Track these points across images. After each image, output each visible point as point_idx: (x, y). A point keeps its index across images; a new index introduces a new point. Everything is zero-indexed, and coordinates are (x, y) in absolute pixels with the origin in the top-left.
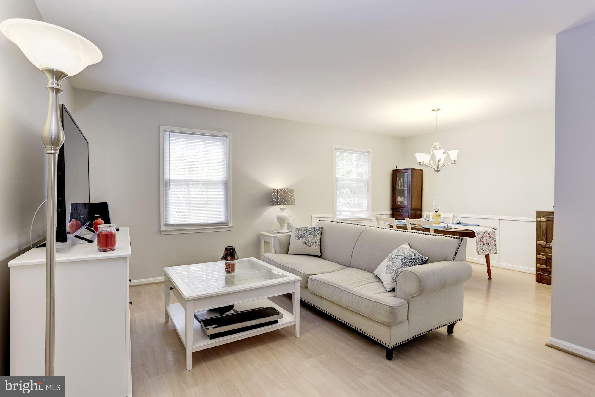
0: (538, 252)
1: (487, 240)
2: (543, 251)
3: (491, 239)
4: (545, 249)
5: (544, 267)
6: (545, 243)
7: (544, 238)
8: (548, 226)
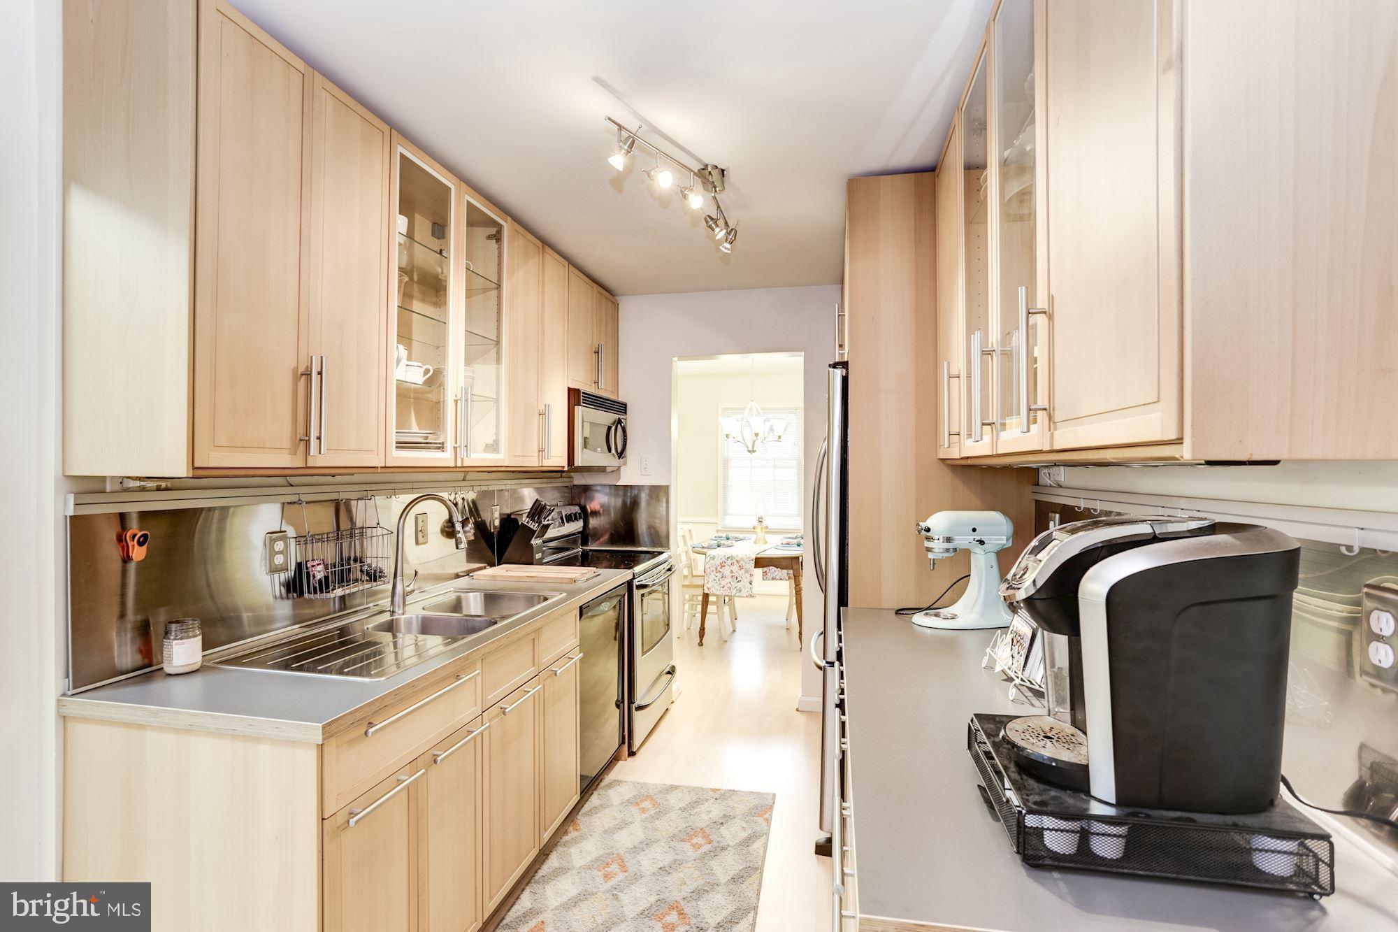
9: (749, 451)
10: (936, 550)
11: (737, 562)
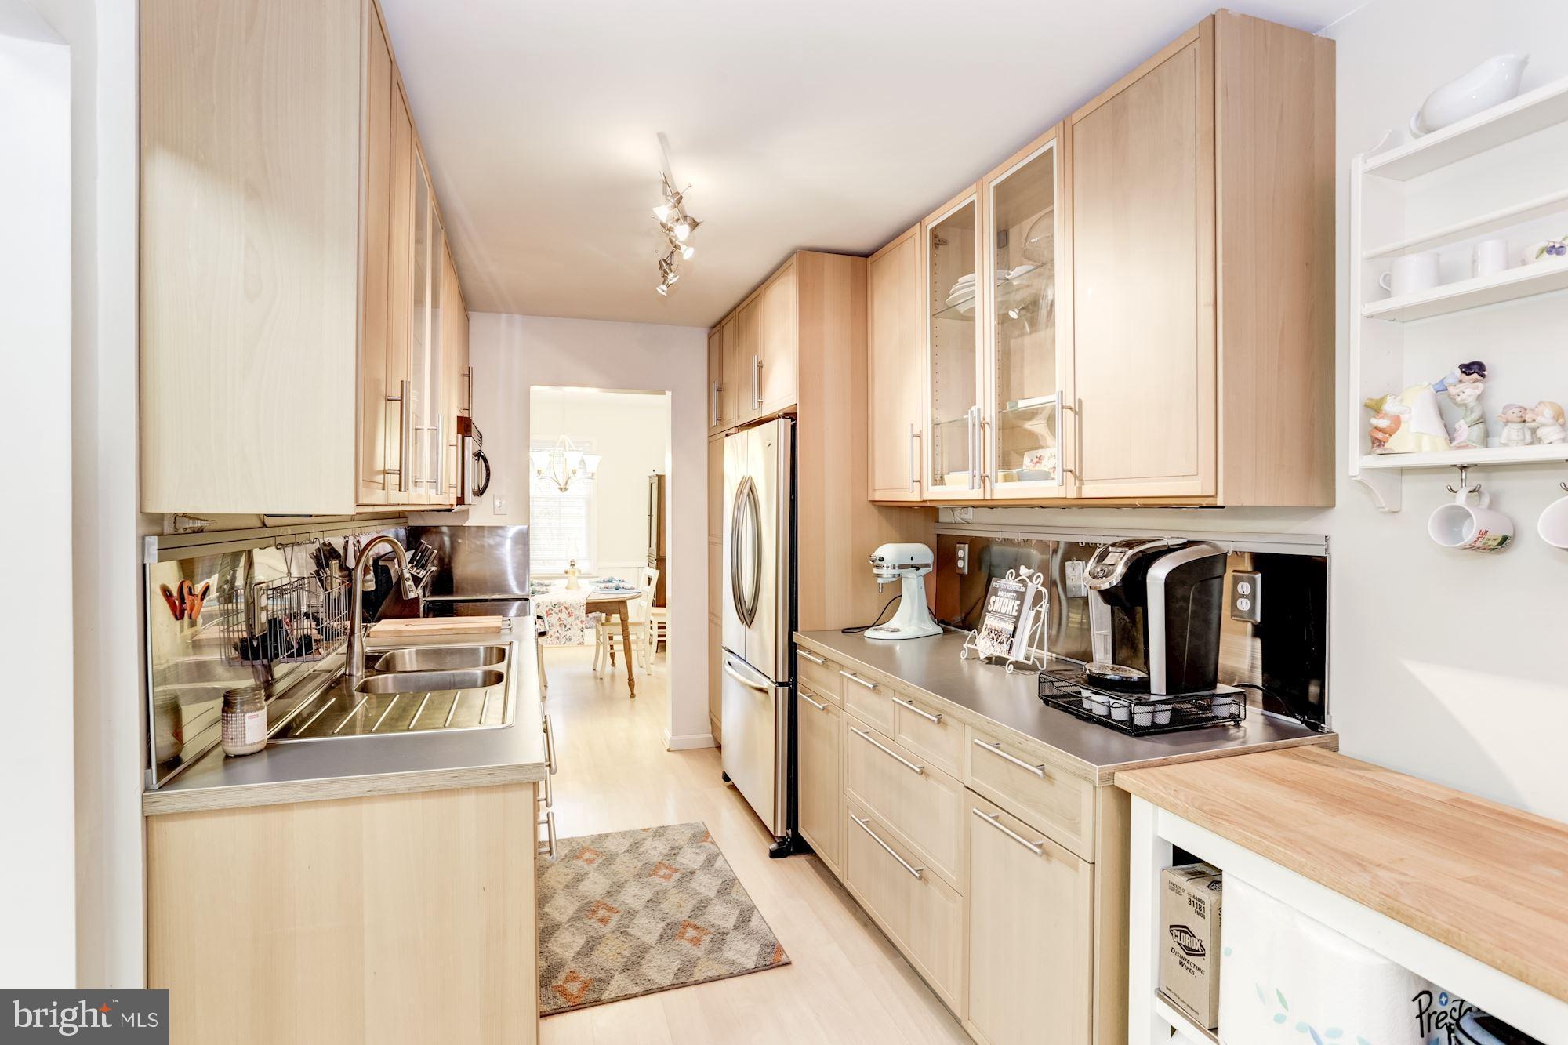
9: (561, 489)
10: (885, 576)
11: (566, 608)
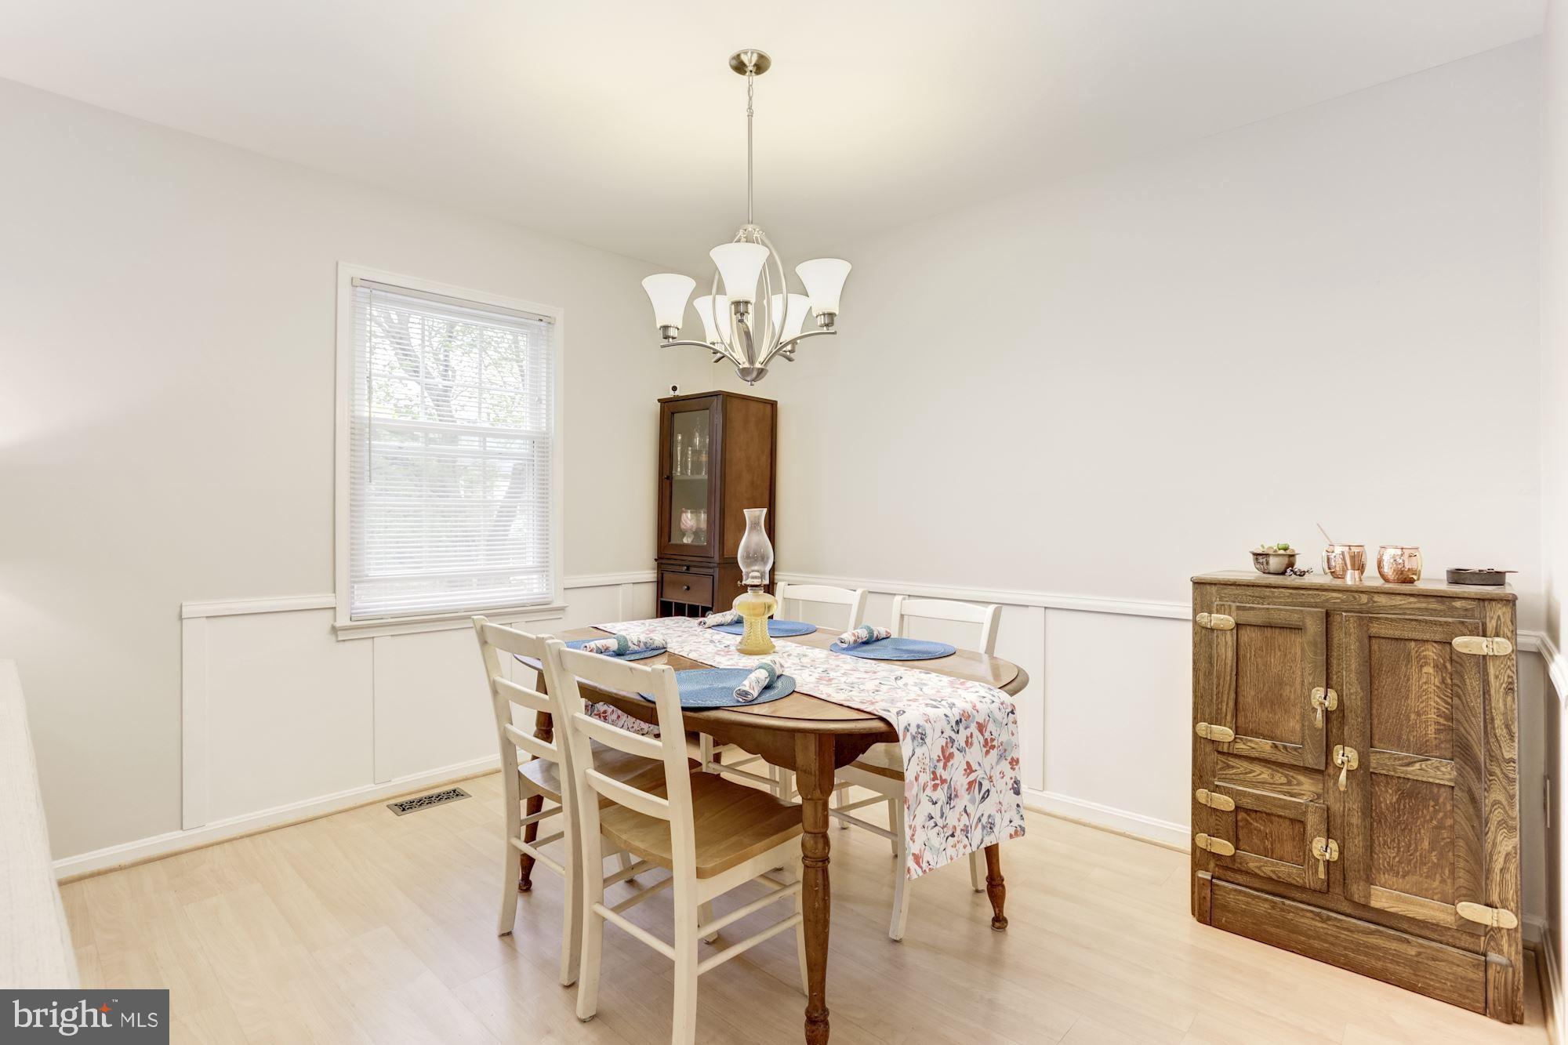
0: (1201, 777)
1: (969, 769)
2: (1221, 769)
3: (994, 753)
4: (1232, 762)
5: (1224, 847)
6: (1231, 732)
7: (1228, 707)
8: (1241, 653)
